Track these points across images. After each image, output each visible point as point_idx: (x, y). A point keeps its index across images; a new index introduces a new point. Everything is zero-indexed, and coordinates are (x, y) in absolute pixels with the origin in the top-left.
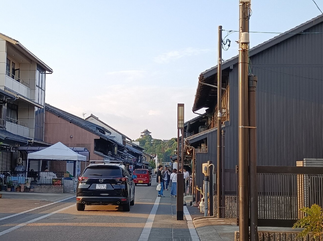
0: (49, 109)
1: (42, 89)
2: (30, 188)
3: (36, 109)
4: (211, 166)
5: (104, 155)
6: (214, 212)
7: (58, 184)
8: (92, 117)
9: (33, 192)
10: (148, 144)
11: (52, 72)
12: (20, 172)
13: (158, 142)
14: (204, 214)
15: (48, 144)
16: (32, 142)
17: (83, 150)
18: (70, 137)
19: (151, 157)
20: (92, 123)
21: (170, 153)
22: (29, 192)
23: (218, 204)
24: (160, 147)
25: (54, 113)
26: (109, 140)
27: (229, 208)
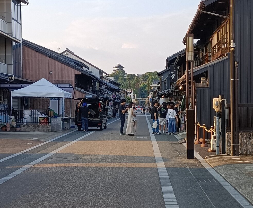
0: (26, 44)
1: (18, 23)
2: (16, 127)
3: (14, 43)
4: (223, 100)
5: (86, 92)
6: (227, 150)
7: (45, 123)
8: (68, 51)
9: (19, 131)
10: (122, 79)
11: (28, 4)
12: (2, 110)
13: (132, 76)
14: (216, 151)
15: (28, 81)
16: (13, 79)
17: (69, 87)
18: (50, 73)
19: (127, 93)
20: (70, 58)
21: (145, 88)
22: (15, 131)
23: (231, 141)
24: (134, 82)
25: (31, 47)
26: (90, 76)
27: (244, 146)
